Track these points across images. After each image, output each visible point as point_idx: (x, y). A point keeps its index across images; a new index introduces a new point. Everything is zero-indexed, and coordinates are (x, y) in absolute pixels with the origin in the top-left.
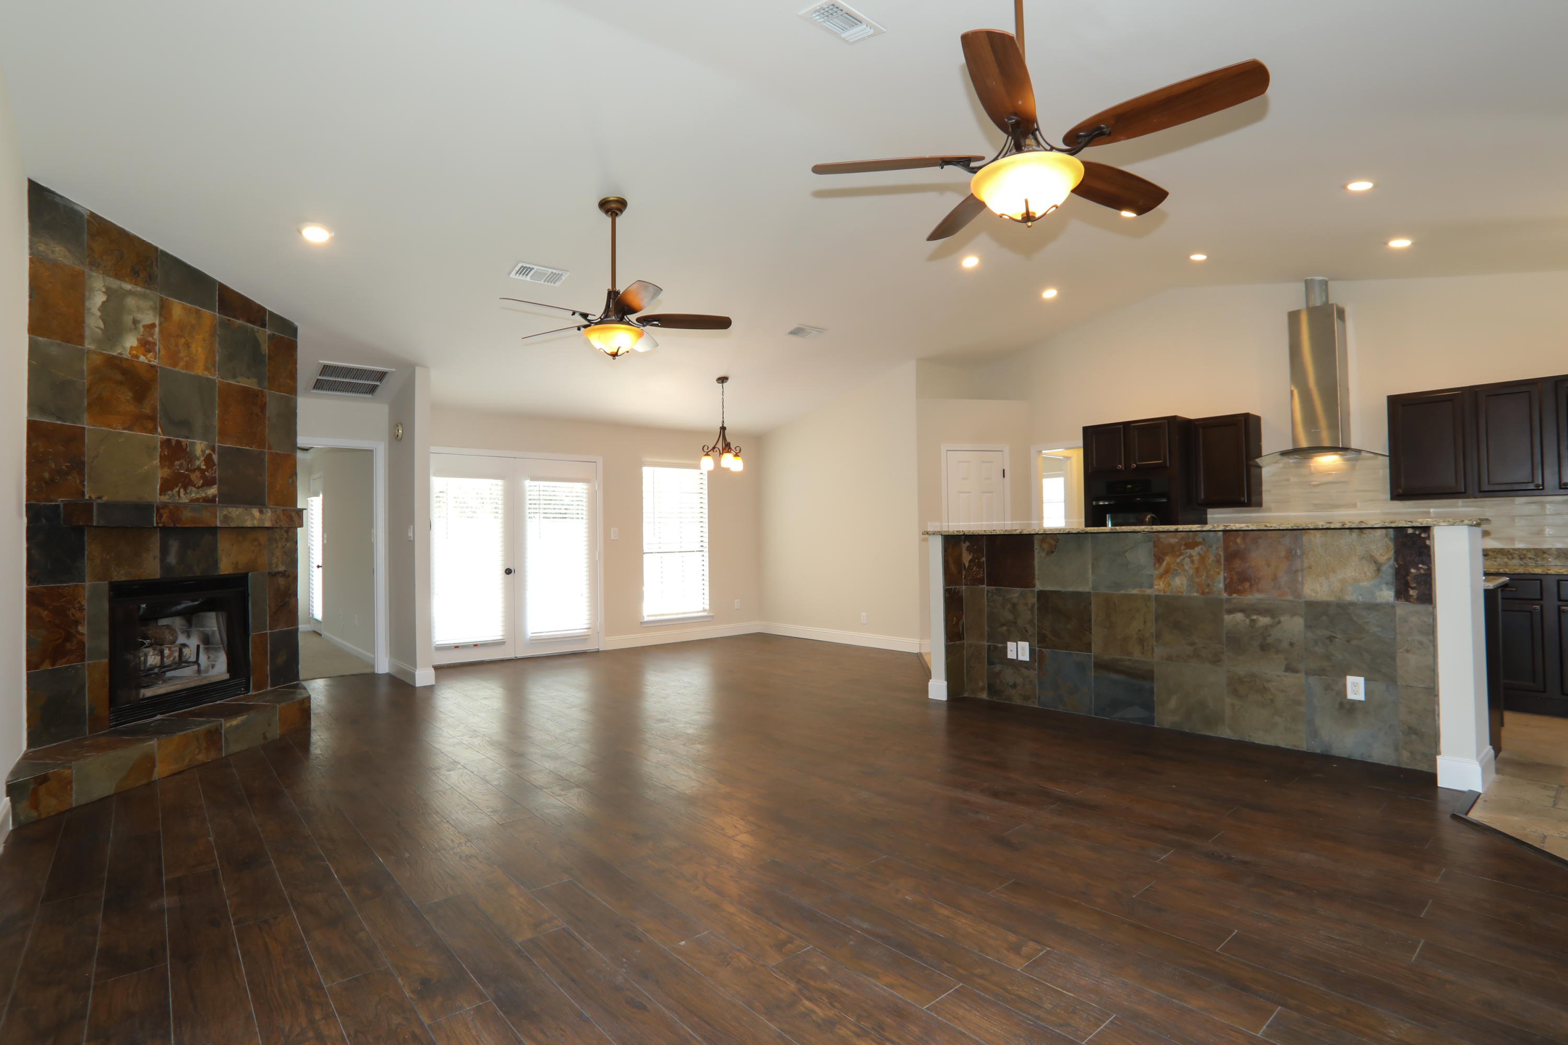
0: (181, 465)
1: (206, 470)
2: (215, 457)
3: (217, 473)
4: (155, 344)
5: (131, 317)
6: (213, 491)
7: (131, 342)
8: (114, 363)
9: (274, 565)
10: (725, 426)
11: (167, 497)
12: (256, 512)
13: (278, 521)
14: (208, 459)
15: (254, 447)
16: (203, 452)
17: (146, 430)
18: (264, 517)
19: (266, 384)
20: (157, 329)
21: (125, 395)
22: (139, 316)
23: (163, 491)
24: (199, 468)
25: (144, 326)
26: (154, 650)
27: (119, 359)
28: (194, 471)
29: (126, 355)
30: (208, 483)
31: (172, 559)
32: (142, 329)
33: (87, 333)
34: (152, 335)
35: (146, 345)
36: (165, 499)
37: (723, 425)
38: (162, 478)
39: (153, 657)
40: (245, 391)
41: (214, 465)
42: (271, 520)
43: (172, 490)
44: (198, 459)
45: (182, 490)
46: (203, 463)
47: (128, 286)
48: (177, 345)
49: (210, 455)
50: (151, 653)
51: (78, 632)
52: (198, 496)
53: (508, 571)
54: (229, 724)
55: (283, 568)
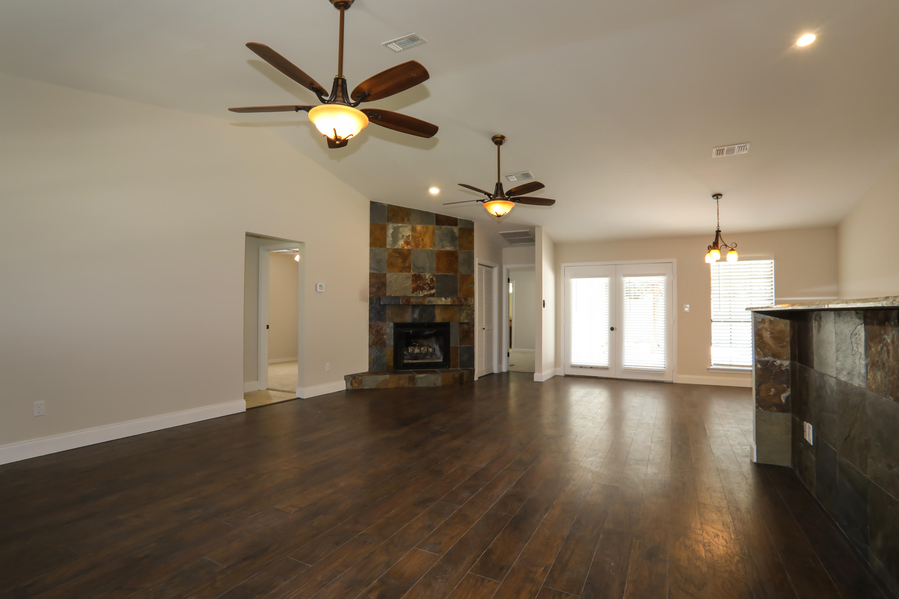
0: (420, 283)
1: (431, 284)
2: (434, 279)
3: (435, 284)
4: (410, 242)
5: (401, 235)
6: (433, 291)
7: (401, 243)
8: (397, 251)
9: (462, 320)
10: (720, 229)
11: (415, 294)
12: (443, 299)
13: (454, 302)
14: (432, 280)
15: (452, 273)
16: (429, 277)
17: (407, 272)
18: (447, 300)
19: (458, 248)
20: (411, 237)
21: (400, 261)
22: (404, 234)
23: (413, 292)
24: (428, 283)
25: (406, 237)
26: (418, 347)
27: (397, 249)
28: (425, 284)
29: (400, 247)
30: (431, 288)
31: (416, 316)
32: (405, 238)
33: (387, 243)
34: (409, 239)
35: (407, 243)
36: (414, 295)
37: (718, 229)
38: (413, 288)
39: (417, 350)
40: (448, 252)
41: (434, 281)
42: (451, 302)
43: (416, 291)
44: (427, 280)
45: (421, 292)
46: (429, 281)
47: (400, 225)
48: (418, 240)
49: (432, 278)
51: (384, 338)
52: (427, 293)
53: (612, 329)
54: (418, 376)
55: (466, 321)
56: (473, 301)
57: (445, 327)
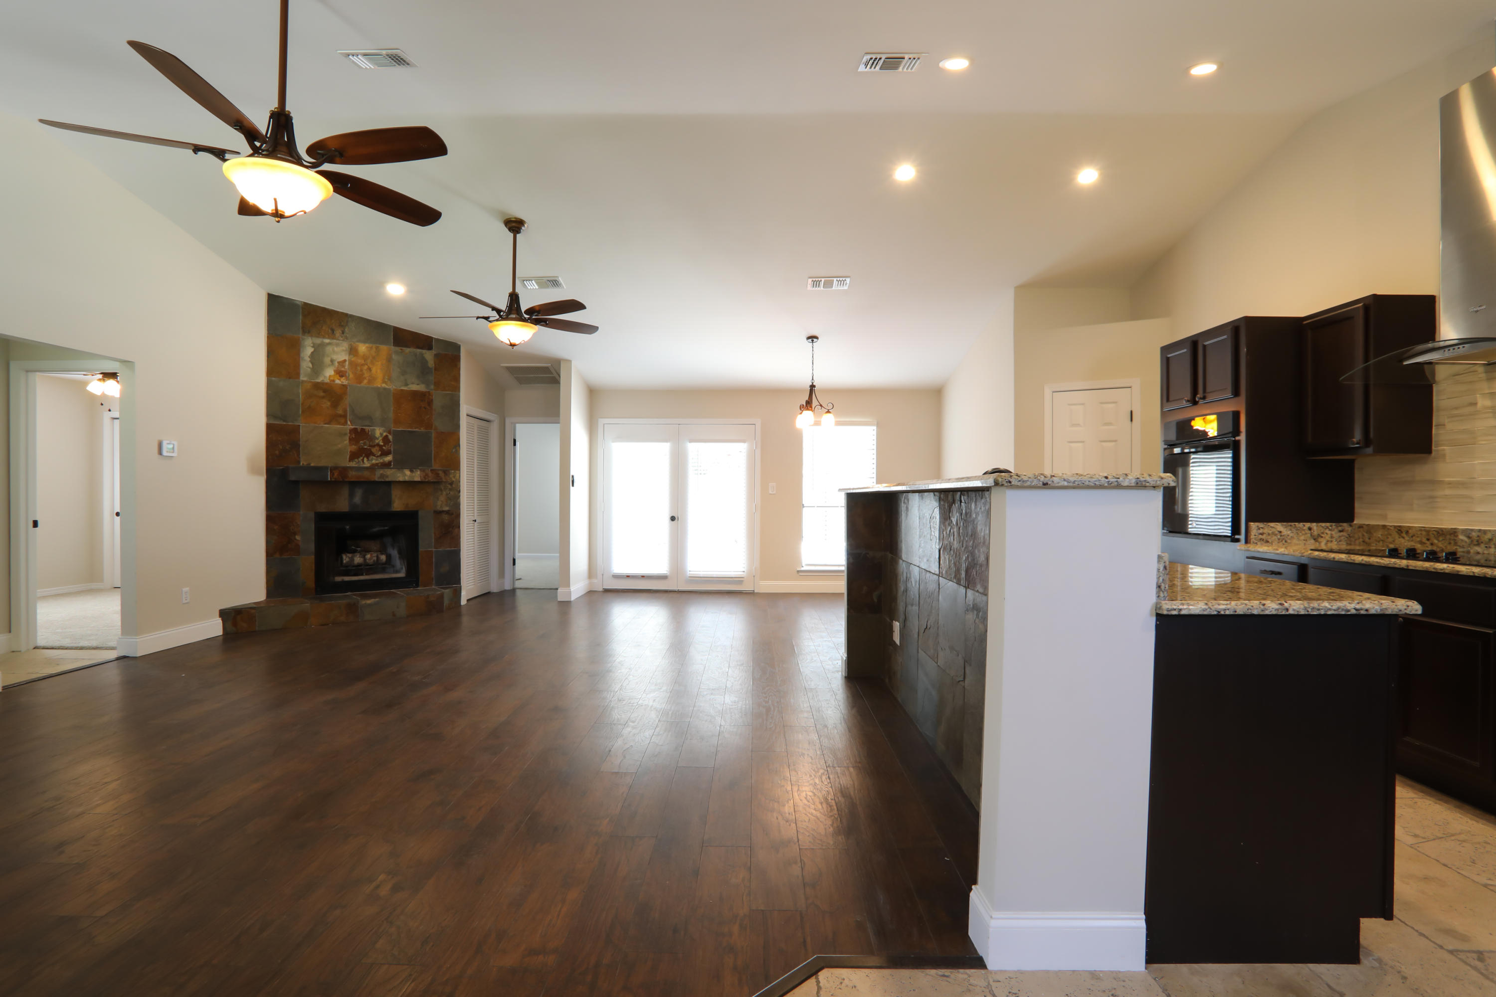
0: (365, 444)
1: (384, 446)
2: (390, 437)
3: (392, 447)
4: (346, 372)
5: (329, 359)
6: (389, 458)
7: (329, 373)
8: (317, 386)
9: (439, 506)
10: (814, 384)
11: (354, 463)
12: (408, 472)
13: (426, 477)
14: (386, 439)
15: (422, 428)
16: (381, 434)
17: (339, 424)
18: (414, 474)
19: (432, 387)
20: (347, 363)
21: (326, 404)
22: (335, 357)
23: (352, 459)
24: (378, 445)
25: (338, 362)
26: (361, 554)
27: (323, 383)
28: (374, 446)
29: (327, 381)
30: (385, 453)
31: (357, 499)
32: (336, 364)
33: (302, 371)
34: (344, 367)
35: (341, 374)
36: (353, 464)
37: (813, 383)
38: (351, 452)
39: (359, 559)
40: (415, 394)
41: (390, 442)
42: (420, 477)
43: (358, 458)
44: (378, 439)
45: (365, 459)
46: (381, 441)
47: (327, 341)
48: (361, 370)
49: (387, 436)
50: (358, 556)
51: (296, 539)
52: (377, 462)
53: (673, 519)
54: (364, 602)
55: (447, 509)
56: (458, 475)
57: (410, 518)
